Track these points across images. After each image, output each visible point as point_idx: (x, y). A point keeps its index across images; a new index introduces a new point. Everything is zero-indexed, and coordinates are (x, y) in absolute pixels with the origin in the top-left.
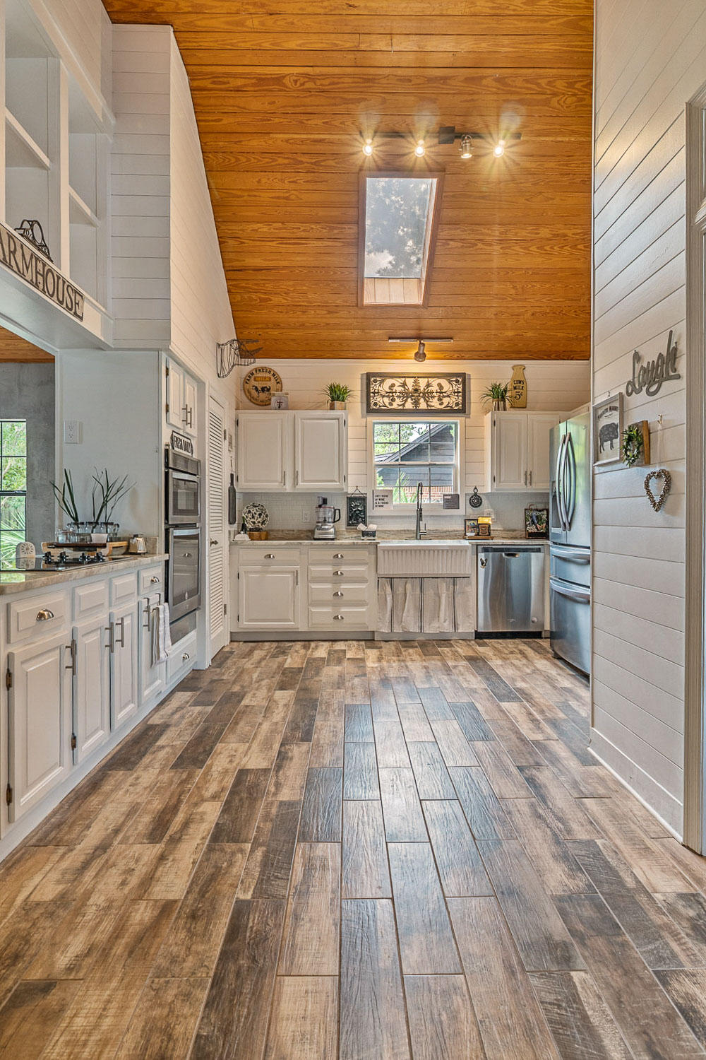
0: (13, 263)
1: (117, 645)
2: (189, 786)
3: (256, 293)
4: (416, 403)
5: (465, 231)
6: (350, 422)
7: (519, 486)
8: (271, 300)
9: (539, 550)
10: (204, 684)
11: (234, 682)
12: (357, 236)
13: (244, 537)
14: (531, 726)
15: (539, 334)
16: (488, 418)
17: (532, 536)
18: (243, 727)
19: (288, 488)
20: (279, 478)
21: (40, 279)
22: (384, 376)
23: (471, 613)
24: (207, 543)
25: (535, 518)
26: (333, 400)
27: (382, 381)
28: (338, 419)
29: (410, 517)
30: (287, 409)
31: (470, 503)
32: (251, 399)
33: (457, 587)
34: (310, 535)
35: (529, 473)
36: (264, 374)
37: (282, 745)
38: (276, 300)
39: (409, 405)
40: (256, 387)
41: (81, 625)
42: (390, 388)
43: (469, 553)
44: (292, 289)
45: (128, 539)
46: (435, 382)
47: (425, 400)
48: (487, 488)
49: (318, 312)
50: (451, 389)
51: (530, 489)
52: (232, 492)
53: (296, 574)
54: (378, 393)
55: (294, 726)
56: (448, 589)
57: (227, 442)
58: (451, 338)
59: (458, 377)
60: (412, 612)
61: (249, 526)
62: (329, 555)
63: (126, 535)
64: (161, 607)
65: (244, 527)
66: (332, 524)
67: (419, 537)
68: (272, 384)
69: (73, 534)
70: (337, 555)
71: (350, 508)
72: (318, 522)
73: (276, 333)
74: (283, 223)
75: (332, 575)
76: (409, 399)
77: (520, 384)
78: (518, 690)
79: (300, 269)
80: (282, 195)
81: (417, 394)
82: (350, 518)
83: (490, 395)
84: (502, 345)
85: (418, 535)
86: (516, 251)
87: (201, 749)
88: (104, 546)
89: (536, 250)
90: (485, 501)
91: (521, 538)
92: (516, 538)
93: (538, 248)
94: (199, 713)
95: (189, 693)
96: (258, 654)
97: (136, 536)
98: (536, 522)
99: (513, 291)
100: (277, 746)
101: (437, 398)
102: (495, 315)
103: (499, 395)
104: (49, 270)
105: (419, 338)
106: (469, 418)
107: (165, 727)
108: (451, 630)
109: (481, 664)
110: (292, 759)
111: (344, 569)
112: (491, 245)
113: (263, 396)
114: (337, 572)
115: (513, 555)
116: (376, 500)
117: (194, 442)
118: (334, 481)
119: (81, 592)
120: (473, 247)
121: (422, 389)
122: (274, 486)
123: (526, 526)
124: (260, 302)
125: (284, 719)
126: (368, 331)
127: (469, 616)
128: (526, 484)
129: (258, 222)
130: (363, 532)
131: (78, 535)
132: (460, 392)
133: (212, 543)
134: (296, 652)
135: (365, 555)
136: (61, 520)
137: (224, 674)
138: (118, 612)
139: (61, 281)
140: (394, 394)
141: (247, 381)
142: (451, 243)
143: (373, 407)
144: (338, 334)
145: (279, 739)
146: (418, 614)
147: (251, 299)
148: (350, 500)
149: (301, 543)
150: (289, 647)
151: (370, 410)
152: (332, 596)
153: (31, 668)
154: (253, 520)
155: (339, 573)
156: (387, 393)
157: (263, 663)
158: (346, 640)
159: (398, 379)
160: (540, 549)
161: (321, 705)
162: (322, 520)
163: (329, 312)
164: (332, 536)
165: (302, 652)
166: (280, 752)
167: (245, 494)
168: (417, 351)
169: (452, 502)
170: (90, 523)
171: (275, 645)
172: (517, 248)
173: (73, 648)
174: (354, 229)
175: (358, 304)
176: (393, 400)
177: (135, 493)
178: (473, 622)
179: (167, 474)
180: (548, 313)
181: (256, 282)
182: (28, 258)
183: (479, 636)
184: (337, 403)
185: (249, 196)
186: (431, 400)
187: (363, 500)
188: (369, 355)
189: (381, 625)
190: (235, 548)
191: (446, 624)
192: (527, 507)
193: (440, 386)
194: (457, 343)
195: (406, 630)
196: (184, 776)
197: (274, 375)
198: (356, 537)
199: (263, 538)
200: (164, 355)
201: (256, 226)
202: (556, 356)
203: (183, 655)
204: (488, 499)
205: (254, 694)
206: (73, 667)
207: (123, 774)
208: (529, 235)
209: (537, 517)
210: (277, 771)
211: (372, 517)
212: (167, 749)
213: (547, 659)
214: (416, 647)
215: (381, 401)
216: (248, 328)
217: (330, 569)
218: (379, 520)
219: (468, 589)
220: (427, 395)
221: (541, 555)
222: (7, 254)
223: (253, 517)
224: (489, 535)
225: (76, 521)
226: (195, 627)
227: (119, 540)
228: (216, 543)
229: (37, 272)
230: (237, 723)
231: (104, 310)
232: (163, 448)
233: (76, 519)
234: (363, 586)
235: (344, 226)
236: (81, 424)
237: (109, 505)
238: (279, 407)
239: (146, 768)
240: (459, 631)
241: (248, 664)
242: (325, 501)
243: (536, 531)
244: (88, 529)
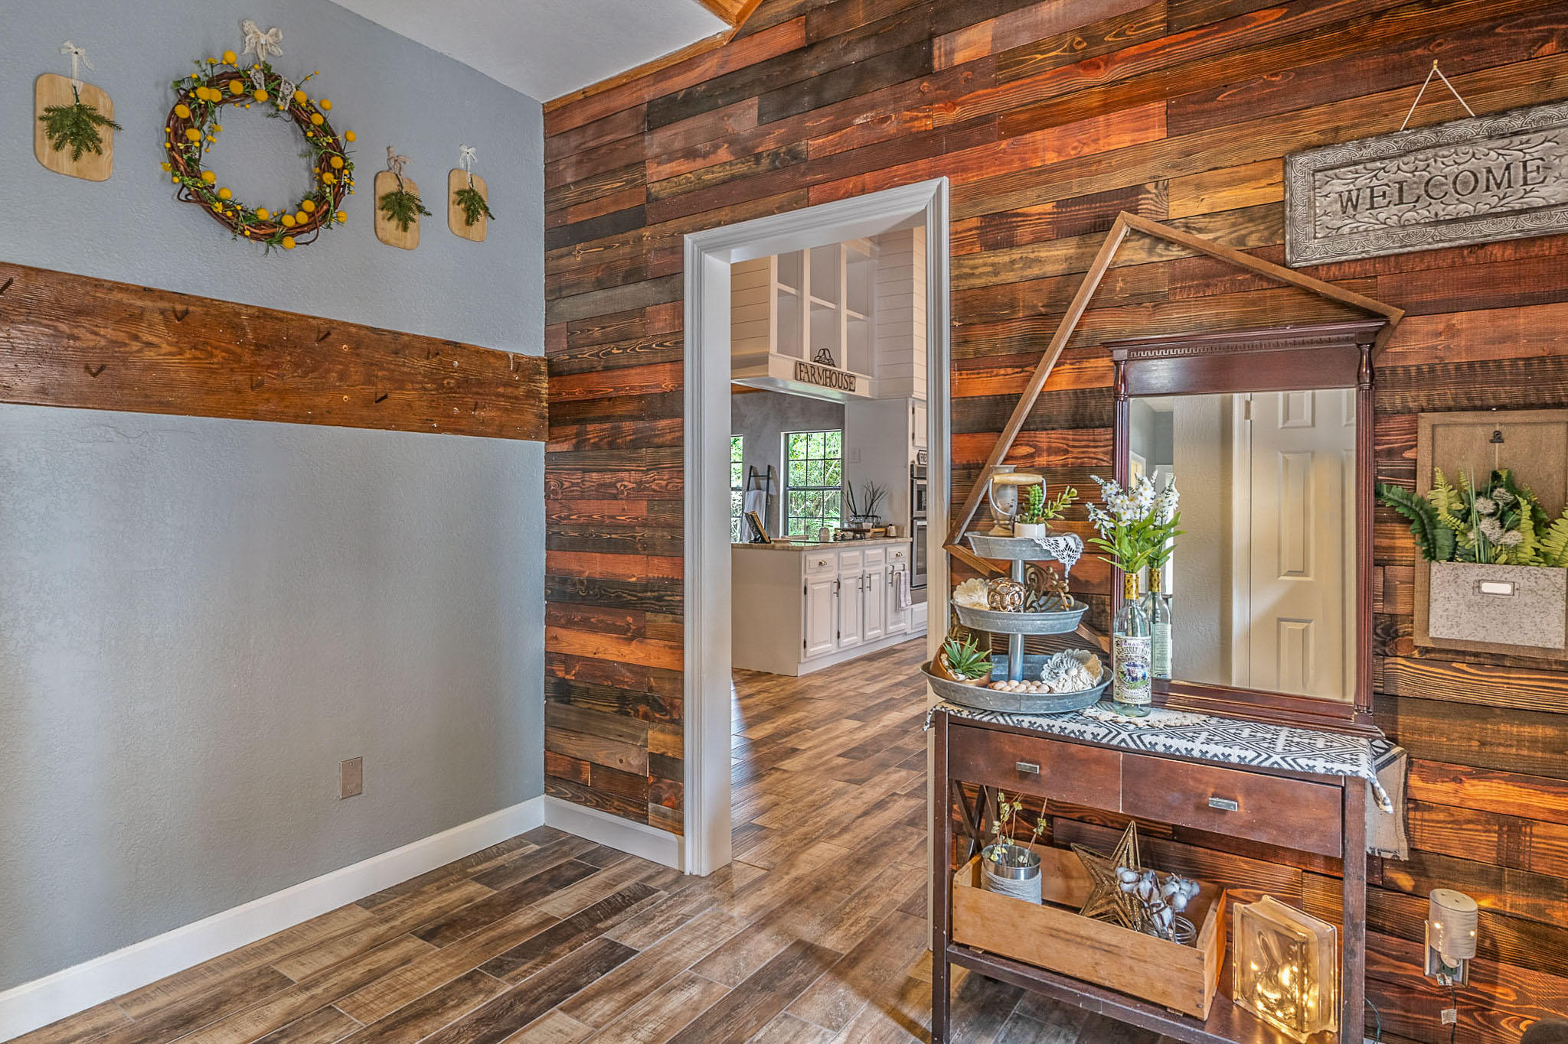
0: (813, 379)
1: (867, 590)
21: (828, 380)
41: (844, 573)
45: (885, 527)
63: (885, 523)
64: (903, 573)
69: (853, 523)
88: (869, 531)
97: (891, 524)
104: (834, 373)
119: (844, 555)
138: (868, 570)
139: (840, 375)
153: (816, 587)
173: (838, 583)
177: (891, 495)
179: (912, 481)
182: (821, 373)
200: (910, 401)
206: (838, 594)
222: (810, 377)
225: (855, 516)
227: (880, 526)
231: (868, 378)
232: (909, 464)
236: (859, 451)
237: (875, 504)
244: (862, 520)
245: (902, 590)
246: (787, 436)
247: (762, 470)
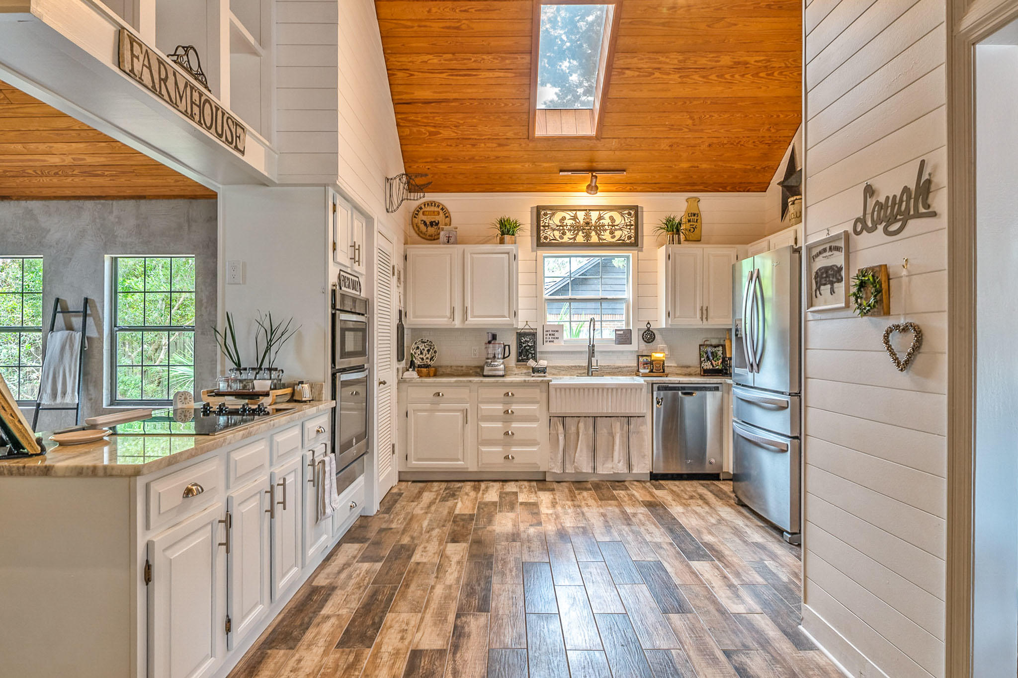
0: (164, 91)
1: (278, 508)
2: (357, 673)
3: (425, 126)
4: (588, 236)
5: (642, 59)
6: (520, 257)
7: (696, 322)
8: (440, 133)
9: (717, 389)
10: (372, 534)
11: (404, 531)
12: (529, 66)
13: (412, 374)
14: (729, 593)
15: (715, 166)
16: (662, 252)
17: (707, 373)
18: (414, 591)
19: (457, 323)
20: (448, 314)
21: (196, 110)
22: (555, 209)
23: (646, 453)
24: (376, 383)
25: (710, 355)
26: (503, 234)
27: (553, 214)
28: (508, 253)
29: (581, 352)
30: (456, 243)
31: (643, 339)
32: (419, 233)
33: (632, 427)
34: (479, 371)
35: (704, 308)
36: (432, 209)
37: (458, 616)
38: (446, 133)
39: (580, 238)
40: (425, 222)
41: (237, 492)
42: (560, 221)
43: (644, 390)
44: (462, 122)
45: (293, 386)
46: (607, 215)
47: (596, 233)
48: (661, 322)
49: (488, 145)
50: (623, 222)
51: (706, 325)
52: (400, 328)
53: (465, 413)
54: (548, 226)
55: (470, 591)
56: (622, 429)
57: (396, 277)
58: (624, 171)
59: (631, 209)
60: (585, 451)
61: (418, 362)
62: (500, 393)
63: (291, 381)
64: (327, 459)
65: (412, 364)
66: (501, 361)
67: (590, 374)
68: (440, 218)
69: (235, 380)
70: (508, 393)
71: (520, 344)
72: (488, 359)
73: (444, 166)
74: (454, 54)
75: (502, 414)
76: (581, 232)
77: (694, 216)
78: (706, 545)
79: (471, 101)
80: (453, 25)
81: (588, 228)
82: (520, 354)
83: (664, 228)
84: (677, 177)
85: (589, 371)
86: (694, 79)
87: (369, 622)
88: (267, 394)
89: (716, 79)
90: (658, 337)
91: (695, 375)
92: (690, 375)
93: (718, 76)
94: (367, 572)
95: (356, 546)
96: (427, 497)
97: (302, 383)
98: (711, 358)
99: (690, 122)
100: (451, 618)
101: (608, 231)
102: (670, 146)
103: (673, 228)
104: (207, 101)
105: (591, 170)
106: (642, 251)
107: (332, 589)
108: (626, 471)
109: (661, 511)
110: (469, 636)
111: (514, 407)
112: (669, 74)
113: (431, 230)
114: (508, 411)
115: (691, 394)
116: (547, 335)
117: (362, 281)
118: (504, 317)
119: (237, 456)
120: (650, 76)
121: (593, 222)
122: (442, 322)
123: (701, 362)
124: (430, 135)
125: (458, 580)
126: (539, 164)
127: (644, 456)
128: (702, 320)
129: (428, 54)
130: (533, 368)
131: (241, 381)
132: (632, 225)
133: (380, 383)
134: (467, 494)
135: (536, 393)
136: (223, 365)
137: (392, 521)
138: (279, 471)
139: (220, 113)
140: (565, 227)
141: (415, 215)
142: (627, 72)
143: (543, 240)
144: (507, 167)
145: (453, 607)
146: (591, 454)
147: (420, 132)
148: (520, 335)
149: (470, 381)
150: (458, 488)
151: (540, 243)
152: (503, 434)
153: (175, 554)
154: (421, 356)
155: (510, 411)
156: (557, 226)
157: (433, 508)
158: (517, 481)
159: (569, 212)
160: (718, 387)
161: (496, 562)
162: (491, 356)
163: (500, 145)
164: (501, 373)
165: (473, 494)
166: (456, 627)
167: (414, 330)
168: (589, 183)
169: (624, 337)
170: (253, 369)
171: (444, 485)
172: (696, 77)
173: (228, 521)
174: (527, 58)
175: (529, 136)
176: (564, 234)
177: (300, 337)
178: (647, 462)
179: (334, 316)
180: (725, 144)
181: (425, 115)
182: (181, 87)
183: (655, 477)
184: (507, 237)
185: (419, 26)
186: (603, 234)
187: (534, 335)
188: (539, 188)
189: (553, 466)
190: (404, 386)
191: (620, 465)
192: (702, 343)
193: (612, 218)
194: (629, 175)
195: (578, 471)
196: (351, 658)
197: (442, 209)
198: (525, 373)
199: (432, 374)
200: (331, 191)
201: (426, 58)
202: (732, 188)
203: (350, 504)
204: (661, 334)
205: (425, 548)
206: (227, 544)
207: (284, 654)
208: (709, 63)
209: (712, 353)
210: (454, 654)
211: (542, 352)
212: (333, 620)
213: (731, 506)
214: (590, 489)
215: (552, 235)
216: (416, 162)
217: (500, 407)
218: (550, 355)
219: (643, 428)
220: (599, 228)
221: (718, 394)
222: (157, 81)
223: (421, 353)
224: (664, 372)
225: (239, 367)
226: (362, 472)
227: (284, 386)
228: (384, 383)
229: (192, 103)
230: (407, 586)
231: (267, 143)
232: (330, 288)
233: (238, 365)
234: (535, 425)
235: (516, 56)
236: (244, 264)
237: (274, 349)
238: (448, 242)
239: (309, 647)
240: (634, 472)
241: (418, 509)
242: (494, 337)
243: (711, 367)
244: (251, 375)
245: (327, 487)
246: (114, 261)
247: (74, 302)
